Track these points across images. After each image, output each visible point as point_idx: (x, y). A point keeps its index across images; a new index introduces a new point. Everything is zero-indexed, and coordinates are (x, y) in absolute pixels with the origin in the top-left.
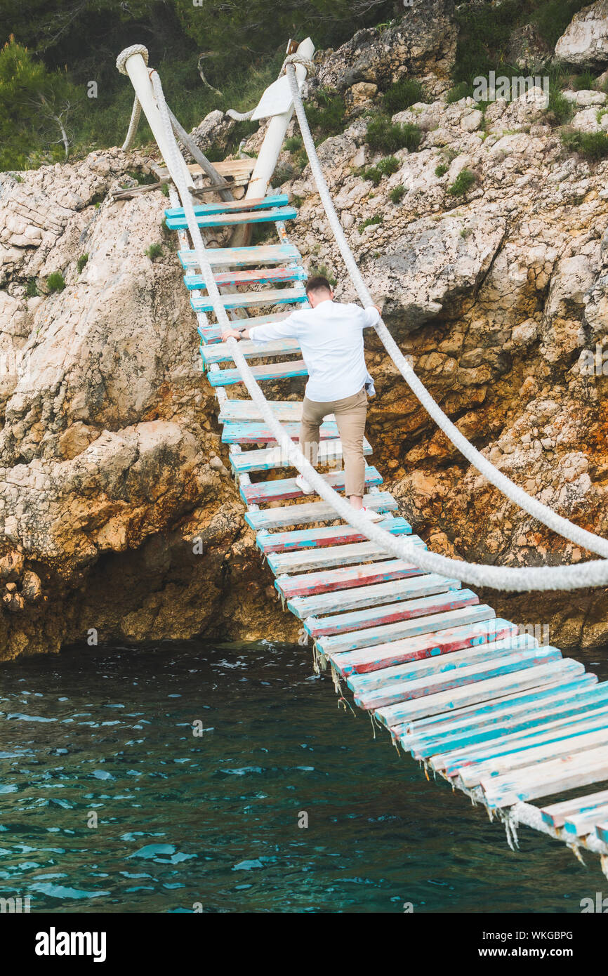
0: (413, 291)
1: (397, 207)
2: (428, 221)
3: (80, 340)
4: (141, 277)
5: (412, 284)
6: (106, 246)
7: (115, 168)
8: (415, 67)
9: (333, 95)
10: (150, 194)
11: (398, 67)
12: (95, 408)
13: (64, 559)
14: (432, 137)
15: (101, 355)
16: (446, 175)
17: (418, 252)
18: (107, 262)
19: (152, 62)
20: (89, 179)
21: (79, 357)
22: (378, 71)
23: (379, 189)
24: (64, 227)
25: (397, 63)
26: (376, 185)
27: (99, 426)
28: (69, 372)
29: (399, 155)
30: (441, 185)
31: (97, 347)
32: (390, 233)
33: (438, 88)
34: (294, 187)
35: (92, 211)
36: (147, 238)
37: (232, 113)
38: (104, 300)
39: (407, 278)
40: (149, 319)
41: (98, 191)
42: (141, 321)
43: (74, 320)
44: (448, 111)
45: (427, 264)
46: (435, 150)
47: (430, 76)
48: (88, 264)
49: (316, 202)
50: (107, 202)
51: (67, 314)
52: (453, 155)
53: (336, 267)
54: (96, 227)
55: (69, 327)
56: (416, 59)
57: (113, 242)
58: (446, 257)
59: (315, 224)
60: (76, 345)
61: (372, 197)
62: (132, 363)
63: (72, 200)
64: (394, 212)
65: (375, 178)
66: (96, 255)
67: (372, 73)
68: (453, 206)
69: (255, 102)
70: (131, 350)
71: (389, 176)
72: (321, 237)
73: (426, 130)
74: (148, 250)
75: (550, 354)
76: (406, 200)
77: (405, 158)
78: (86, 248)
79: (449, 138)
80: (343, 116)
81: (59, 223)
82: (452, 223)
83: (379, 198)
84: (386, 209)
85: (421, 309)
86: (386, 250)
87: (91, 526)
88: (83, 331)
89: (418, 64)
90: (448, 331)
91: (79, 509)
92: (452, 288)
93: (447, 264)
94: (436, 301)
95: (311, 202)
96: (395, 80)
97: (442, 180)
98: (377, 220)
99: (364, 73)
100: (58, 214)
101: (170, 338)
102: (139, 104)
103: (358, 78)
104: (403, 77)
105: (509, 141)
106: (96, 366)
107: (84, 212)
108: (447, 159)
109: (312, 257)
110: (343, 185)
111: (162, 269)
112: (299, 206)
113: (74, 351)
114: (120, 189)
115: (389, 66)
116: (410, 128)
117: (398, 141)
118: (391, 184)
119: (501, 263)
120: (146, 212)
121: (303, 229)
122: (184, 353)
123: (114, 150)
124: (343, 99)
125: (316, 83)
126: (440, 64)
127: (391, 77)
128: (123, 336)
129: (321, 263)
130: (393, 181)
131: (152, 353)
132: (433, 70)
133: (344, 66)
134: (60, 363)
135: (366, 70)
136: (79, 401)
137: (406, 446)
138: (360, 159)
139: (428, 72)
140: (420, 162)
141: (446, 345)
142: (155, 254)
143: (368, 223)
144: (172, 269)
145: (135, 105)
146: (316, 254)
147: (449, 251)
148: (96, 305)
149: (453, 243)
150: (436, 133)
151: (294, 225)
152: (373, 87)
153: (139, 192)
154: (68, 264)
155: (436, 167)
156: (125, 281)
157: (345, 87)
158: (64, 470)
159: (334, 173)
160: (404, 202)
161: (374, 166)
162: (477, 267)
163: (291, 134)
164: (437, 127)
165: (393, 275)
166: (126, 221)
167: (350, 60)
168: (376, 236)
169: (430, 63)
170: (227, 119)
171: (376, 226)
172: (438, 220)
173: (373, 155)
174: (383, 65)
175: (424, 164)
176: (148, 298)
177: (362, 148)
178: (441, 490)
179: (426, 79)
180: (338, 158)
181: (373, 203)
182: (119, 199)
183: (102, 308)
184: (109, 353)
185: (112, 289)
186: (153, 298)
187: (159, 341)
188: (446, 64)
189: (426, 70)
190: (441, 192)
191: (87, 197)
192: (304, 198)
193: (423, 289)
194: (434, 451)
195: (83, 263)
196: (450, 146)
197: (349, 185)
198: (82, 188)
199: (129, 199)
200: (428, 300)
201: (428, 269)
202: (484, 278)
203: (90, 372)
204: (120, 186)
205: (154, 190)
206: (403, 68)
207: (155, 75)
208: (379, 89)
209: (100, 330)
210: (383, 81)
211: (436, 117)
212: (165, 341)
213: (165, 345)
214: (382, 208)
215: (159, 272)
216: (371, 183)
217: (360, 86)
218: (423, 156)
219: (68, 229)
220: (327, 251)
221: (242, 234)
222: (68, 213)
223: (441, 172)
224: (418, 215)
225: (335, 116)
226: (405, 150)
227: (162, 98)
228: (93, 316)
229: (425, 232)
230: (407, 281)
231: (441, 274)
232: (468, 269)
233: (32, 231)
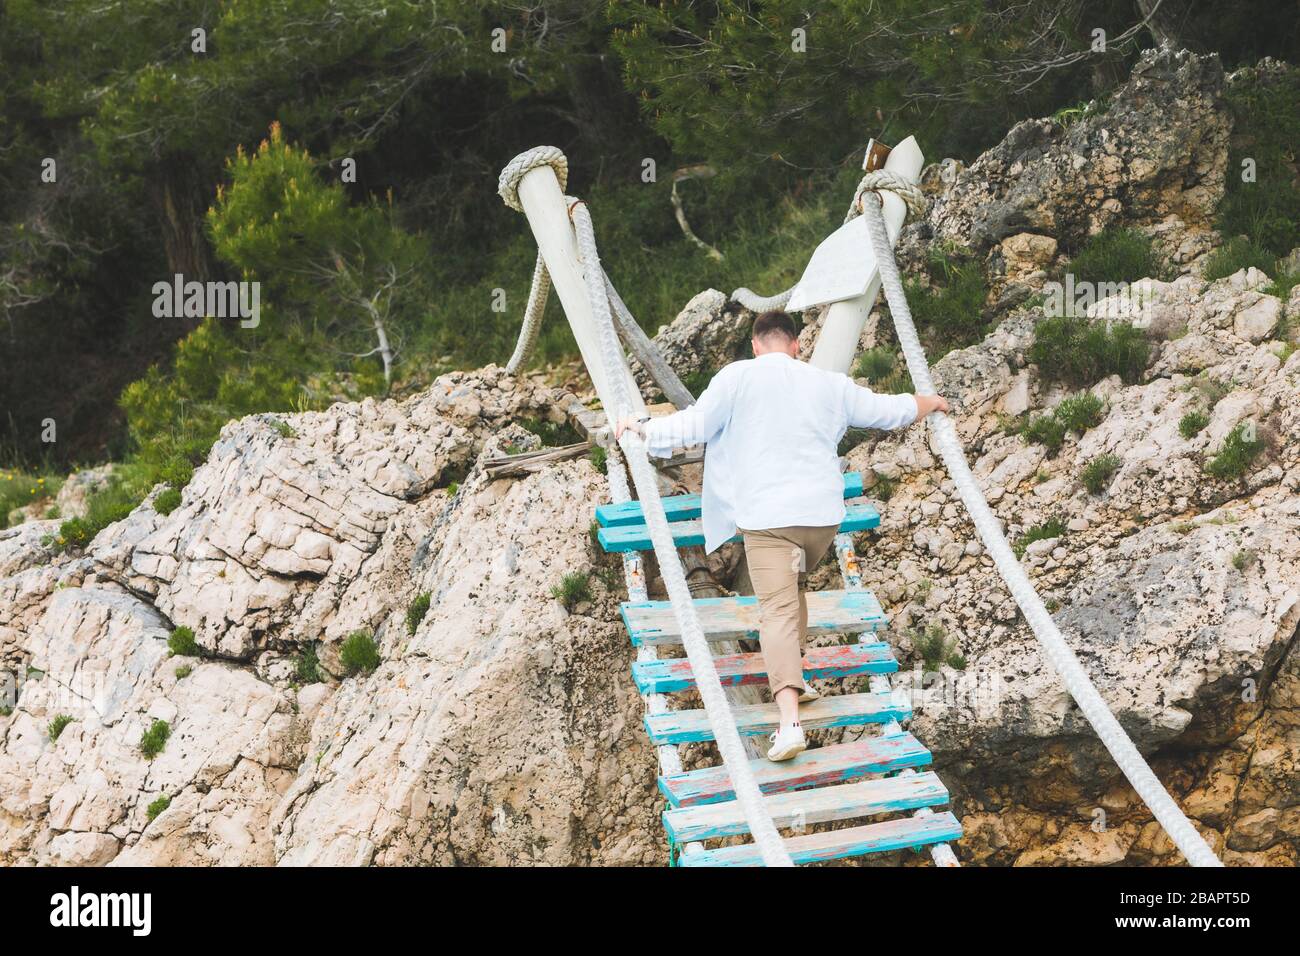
0: (1130, 683)
1: (1096, 502)
2: (1165, 533)
3: (409, 777)
4: (542, 645)
5: (1128, 669)
6: (469, 578)
7: (491, 409)
8: (1137, 202)
9: (961, 259)
10: (567, 467)
11: (1102, 201)
14: (1173, 352)
15: (454, 811)
16: (1202, 434)
17: (1140, 600)
18: (472, 611)
19: (576, 185)
20: (435, 433)
21: (405, 813)
22: (1058, 209)
23: (1059, 462)
24: (380, 535)
25: (1100, 194)
26: (1052, 455)
28: (384, 847)
29: (1105, 390)
30: (1191, 456)
31: (445, 795)
32: (1082, 557)
33: (1187, 248)
34: (876, 456)
35: (438, 501)
36: (558, 562)
37: (742, 295)
38: (462, 692)
39: (1117, 656)
40: (559, 735)
41: (454, 458)
42: (541, 740)
43: (397, 734)
44: (1208, 297)
45: (1160, 627)
46: (1179, 380)
47: (1170, 223)
48: (430, 614)
49: (924, 489)
50: (473, 482)
51: (382, 722)
52: (1218, 391)
53: (964, 629)
54: (448, 537)
55: (386, 749)
56: (1139, 186)
57: (484, 569)
58: (1201, 610)
59: (921, 536)
60: (399, 788)
61: (1043, 480)
62: (522, 830)
63: (398, 477)
64: (1090, 513)
65: (1049, 439)
66: (448, 595)
67: (1045, 214)
68: (1218, 501)
69: (794, 274)
70: (520, 802)
71: (1081, 434)
72: (933, 565)
73: (1160, 337)
74: (560, 586)
76: (1116, 486)
77: (1115, 397)
78: (428, 580)
79: (1209, 355)
80: (983, 305)
81: (370, 524)
82: (1215, 538)
83: (1059, 483)
84: (1074, 505)
85: (1146, 721)
86: (1073, 594)
88: (417, 758)
89: (1144, 195)
90: (1204, 770)
92: (1212, 678)
93: (1203, 627)
94: (1180, 704)
95: (911, 489)
96: (1095, 229)
97: (1194, 445)
98: (1054, 528)
99: (1028, 214)
100: (366, 508)
101: (604, 776)
102: (546, 274)
103: (1017, 223)
104: (1113, 224)
106: (442, 835)
107: (424, 503)
108: (1205, 401)
109: (913, 607)
110: (982, 453)
111: (590, 628)
112: (885, 497)
113: (396, 801)
114: (501, 455)
115: (1082, 199)
116: (1126, 331)
117: (1100, 359)
118: (1086, 452)
120: (557, 504)
121: (894, 546)
122: (633, 811)
123: (489, 371)
124: (983, 269)
125: (926, 234)
126: (1191, 196)
127: (1087, 223)
128: (502, 771)
129: (933, 621)
130: (1089, 446)
131: (564, 809)
132: (1177, 209)
133: (985, 199)
134: (365, 826)
135: (1032, 206)
138: (1018, 398)
139: (1167, 214)
140: (1147, 406)
141: (1201, 800)
142: (574, 595)
143: (1035, 535)
144: (610, 628)
145: (537, 276)
146: (922, 601)
147: (1209, 597)
148: (446, 702)
149: (1217, 581)
150: (1182, 344)
151: (874, 538)
152: (1048, 244)
153: (542, 462)
154: (386, 613)
155: (1181, 416)
156: (508, 651)
157: (987, 243)
159: (963, 428)
160: (1112, 491)
161: (1048, 412)
162: (1268, 632)
163: (870, 343)
164: (1184, 331)
165: (1087, 648)
166: (512, 524)
167: (999, 185)
168: (1051, 563)
169: (1170, 195)
170: (734, 308)
171: (1052, 541)
172: (1185, 531)
173: (1046, 390)
174: (1069, 197)
175: (1157, 411)
176: (557, 690)
177: (1024, 374)
179: (1161, 227)
180: (971, 396)
181: (1046, 492)
182: (500, 476)
183: (459, 709)
184: (472, 806)
185: (481, 669)
186: (569, 689)
187: (580, 784)
188: (1204, 197)
189: (1162, 209)
190: (1192, 471)
191: (429, 470)
192: (897, 481)
193: (1152, 680)
195: (418, 612)
196: (1212, 372)
197: (995, 453)
198: (420, 452)
199: (521, 475)
200: (1160, 703)
201: (1160, 635)
202: (1282, 657)
203: (430, 846)
204: (501, 447)
205: (575, 457)
206: (1112, 205)
207: (582, 212)
208: (1062, 248)
209: (453, 757)
210: (1068, 232)
211: (1182, 311)
212: (592, 782)
213: (592, 792)
214: (1064, 503)
215: (583, 635)
216: (1042, 449)
217: (1021, 241)
218: (1154, 392)
219: (389, 539)
220: (946, 595)
222: (389, 505)
223: (1192, 427)
224: (1142, 520)
225: (966, 304)
226: (1116, 379)
227: (593, 260)
228: (437, 728)
229: (1157, 558)
230: (1117, 661)
231: (1190, 646)
232: (1248, 636)
233: (312, 542)
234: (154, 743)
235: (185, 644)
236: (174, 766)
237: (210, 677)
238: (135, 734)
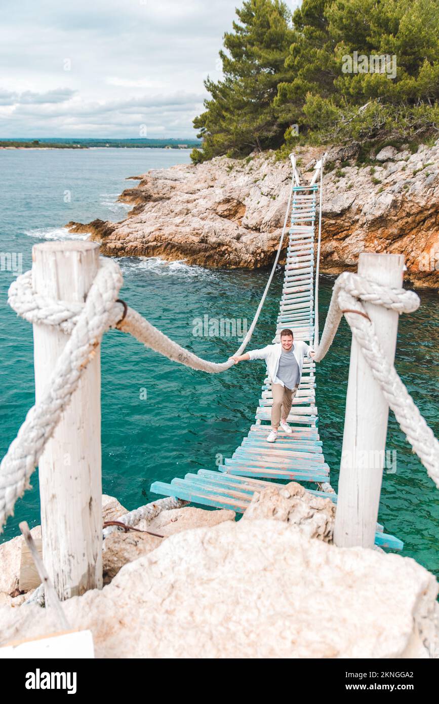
0: (336, 208)
1: (337, 190)
2: (342, 194)
8: (349, 158)
12: (276, 224)
13: (268, 251)
14: (347, 175)
17: (338, 200)
18: (282, 197)
20: (285, 175)
21: (274, 215)
22: (341, 158)
23: (335, 185)
25: (346, 157)
27: (277, 227)
29: (341, 178)
30: (346, 186)
31: (277, 214)
32: (335, 195)
33: (353, 163)
34: (318, 184)
42: (286, 209)
44: (352, 169)
45: (339, 203)
46: (347, 178)
51: (275, 205)
52: (350, 180)
55: (273, 209)
56: (349, 156)
63: (281, 180)
65: (335, 183)
66: (280, 195)
68: (347, 191)
75: (360, 222)
76: (339, 189)
79: (350, 176)
80: (332, 168)
82: (346, 196)
83: (334, 188)
84: (335, 190)
85: (337, 212)
86: (333, 199)
87: (274, 246)
88: (275, 210)
90: (342, 216)
91: (272, 243)
92: (343, 209)
93: (343, 204)
94: (340, 211)
96: (345, 160)
98: (333, 192)
100: (278, 182)
103: (338, 159)
104: (347, 160)
105: (361, 179)
106: (277, 217)
107: (283, 182)
108: (348, 181)
115: (344, 157)
116: (344, 172)
117: (341, 175)
119: (353, 204)
124: (334, 163)
128: (282, 212)
130: (338, 184)
132: (353, 159)
133: (336, 155)
136: (273, 223)
137: (334, 235)
138: (333, 178)
139: (351, 159)
141: (342, 218)
143: (331, 192)
147: (344, 201)
148: (278, 205)
149: (345, 199)
157: (335, 161)
158: (270, 235)
159: (327, 181)
161: (335, 180)
162: (348, 205)
164: (349, 173)
167: (338, 154)
168: (332, 195)
169: (353, 157)
172: (344, 194)
173: (336, 178)
175: (344, 181)
177: (334, 176)
178: (338, 245)
179: (351, 161)
180: (328, 178)
183: (280, 205)
184: (280, 215)
188: (356, 157)
190: (346, 188)
191: (284, 179)
192: (320, 186)
193: (338, 208)
194: (338, 237)
196: (350, 178)
197: (330, 184)
198: (284, 177)
200: (338, 210)
202: (349, 207)
208: (341, 162)
210: (342, 160)
211: (350, 170)
217: (337, 161)
218: (344, 179)
221: (308, 193)
223: (347, 183)
224: (340, 192)
228: (277, 208)
229: (340, 196)
230: (335, 206)
231: (341, 206)
232: (346, 206)
233: (273, 185)
234: (258, 203)
235: (262, 194)
236: (260, 205)
237: (264, 197)
238: (257, 202)
